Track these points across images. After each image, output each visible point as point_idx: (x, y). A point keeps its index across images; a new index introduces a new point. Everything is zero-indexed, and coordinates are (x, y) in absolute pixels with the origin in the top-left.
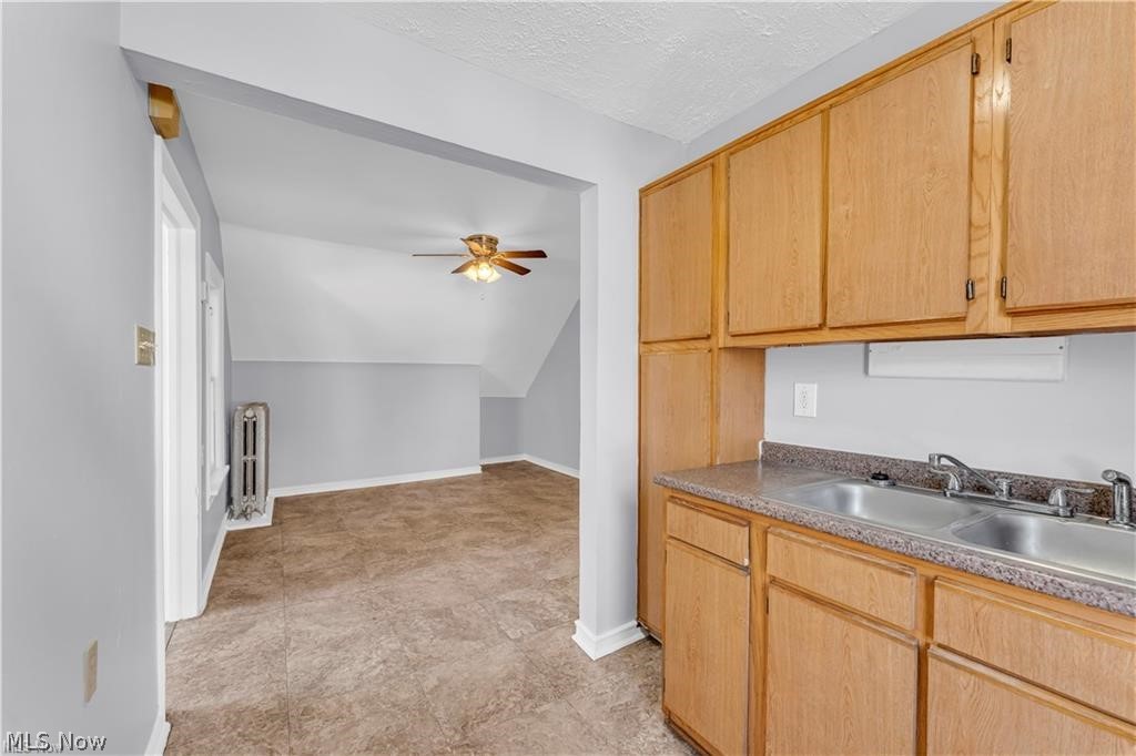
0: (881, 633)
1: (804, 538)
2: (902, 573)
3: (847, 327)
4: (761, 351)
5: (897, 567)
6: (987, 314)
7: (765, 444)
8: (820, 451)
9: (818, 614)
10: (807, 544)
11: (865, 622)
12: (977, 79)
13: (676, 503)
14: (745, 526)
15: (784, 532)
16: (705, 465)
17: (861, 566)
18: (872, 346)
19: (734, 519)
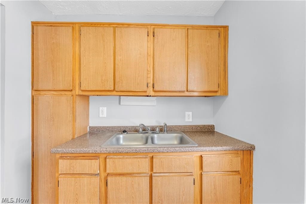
0: (140, 176)
1: (119, 157)
2: (146, 158)
3: (121, 91)
4: (88, 97)
5: (144, 156)
6: (150, 91)
7: (90, 127)
8: (108, 127)
9: (124, 179)
10: (120, 158)
11: (137, 175)
12: (148, 37)
13: (65, 159)
14: (98, 159)
15: (112, 156)
16: (70, 139)
17: (136, 160)
18: (121, 97)
19: (93, 158)
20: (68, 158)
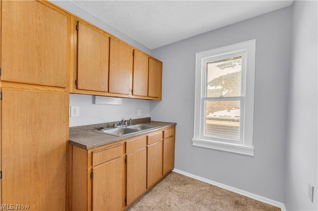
18: (96, 97)
20: (100, 150)
